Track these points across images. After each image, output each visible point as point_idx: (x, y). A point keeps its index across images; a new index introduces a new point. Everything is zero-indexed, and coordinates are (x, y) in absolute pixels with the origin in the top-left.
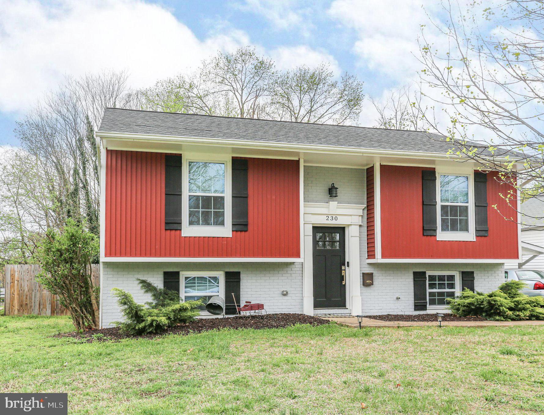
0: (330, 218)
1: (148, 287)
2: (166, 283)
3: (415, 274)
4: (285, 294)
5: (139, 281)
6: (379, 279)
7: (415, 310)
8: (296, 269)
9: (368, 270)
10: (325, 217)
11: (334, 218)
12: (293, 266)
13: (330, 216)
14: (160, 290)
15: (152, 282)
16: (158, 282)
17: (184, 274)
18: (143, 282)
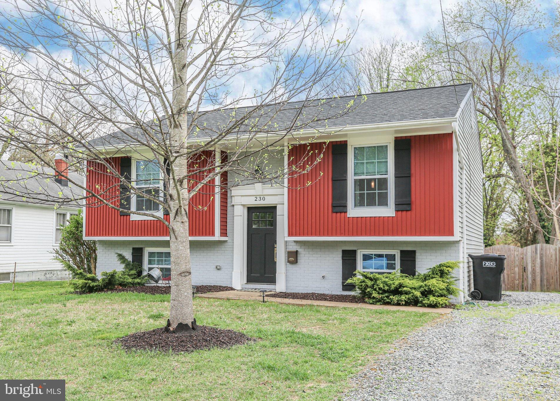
0: (258, 199)
1: (122, 258)
2: (133, 256)
3: (344, 252)
4: (218, 268)
5: (116, 255)
6: (304, 256)
7: (343, 290)
8: (228, 247)
9: (293, 248)
10: (254, 198)
11: (262, 199)
12: (226, 244)
13: (258, 197)
14: (130, 261)
15: (125, 255)
16: (128, 256)
17: (147, 250)
18: (120, 255)
